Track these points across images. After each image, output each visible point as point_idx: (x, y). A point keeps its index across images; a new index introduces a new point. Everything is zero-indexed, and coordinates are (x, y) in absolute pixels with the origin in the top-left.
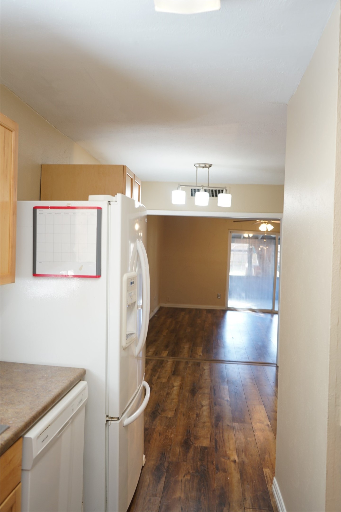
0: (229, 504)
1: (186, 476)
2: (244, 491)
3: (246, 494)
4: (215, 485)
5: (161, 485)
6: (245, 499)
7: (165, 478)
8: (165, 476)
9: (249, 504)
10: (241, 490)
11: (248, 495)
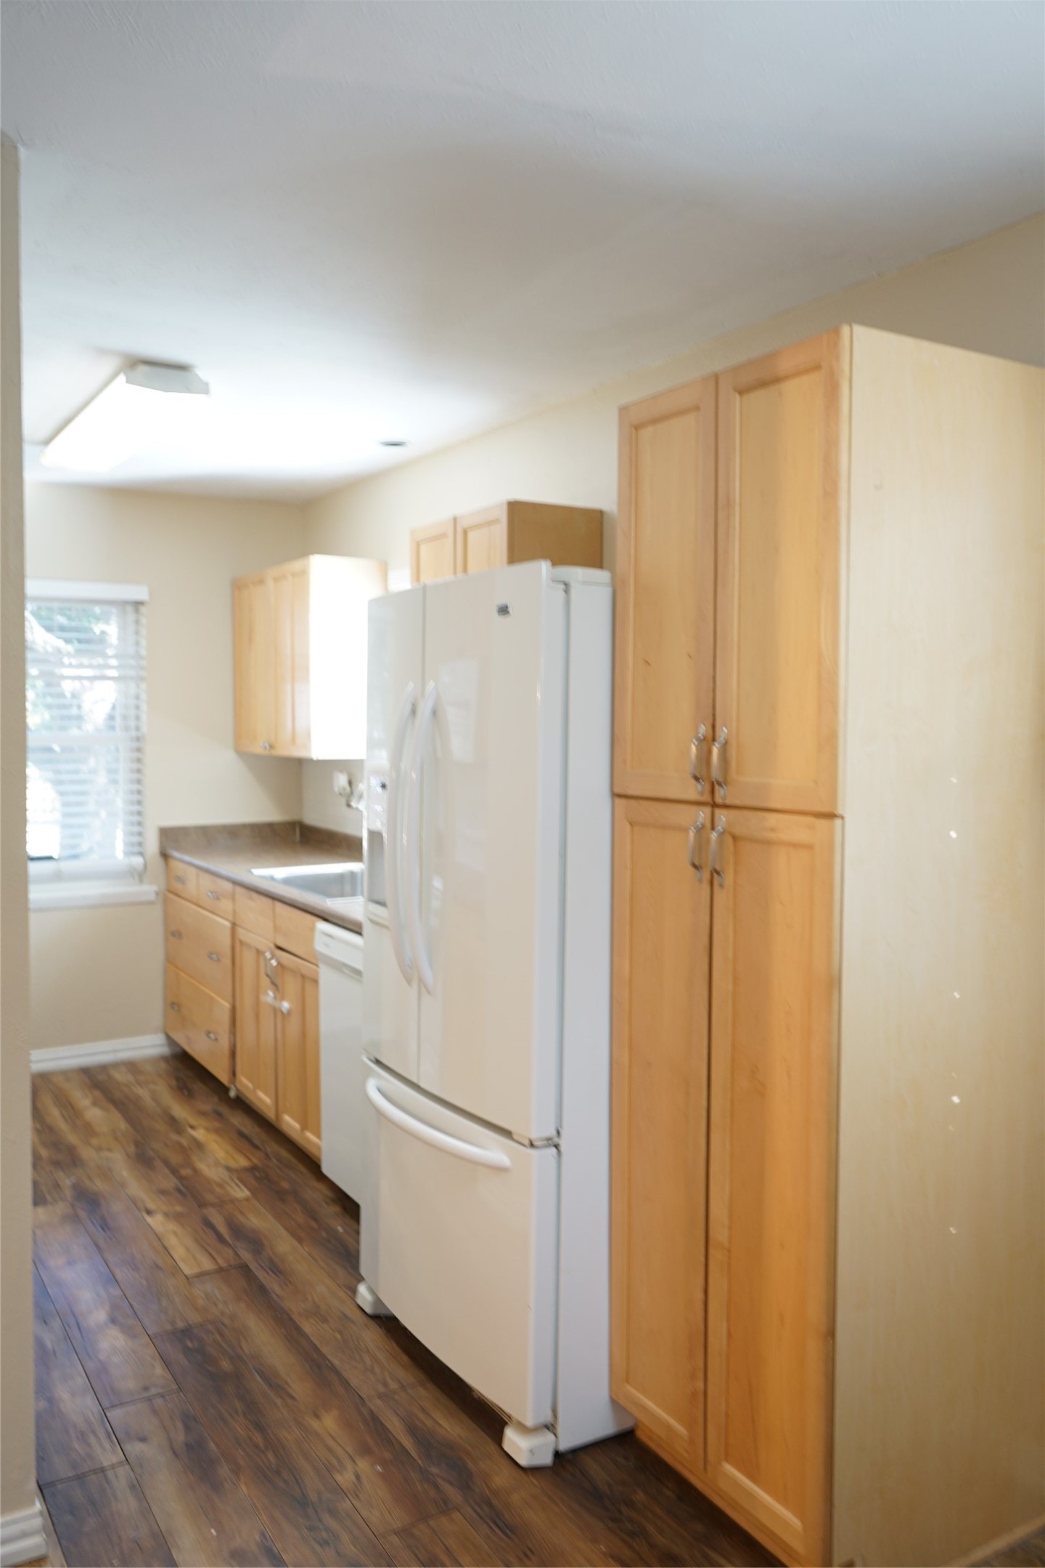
0: (174, 1453)
1: (354, 1478)
2: (146, 1510)
3: (134, 1504)
4: (244, 1488)
5: (395, 1426)
6: (132, 1487)
7: (407, 1448)
8: (414, 1454)
9: (116, 1477)
10: (154, 1508)
11: (126, 1504)
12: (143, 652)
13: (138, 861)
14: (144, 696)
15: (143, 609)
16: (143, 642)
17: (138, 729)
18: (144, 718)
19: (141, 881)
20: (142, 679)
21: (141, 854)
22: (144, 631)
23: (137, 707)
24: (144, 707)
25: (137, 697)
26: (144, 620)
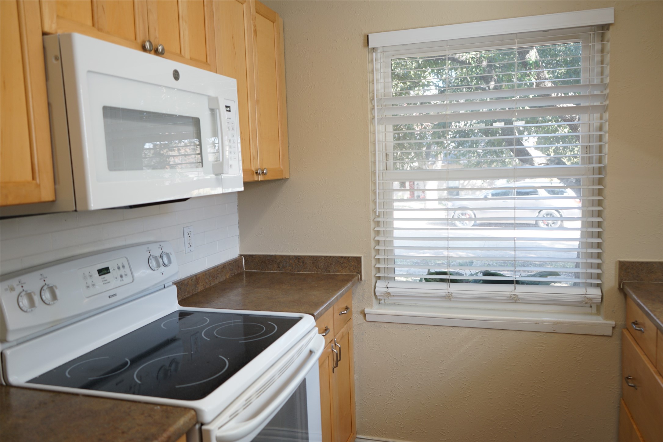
12: (607, 81)
13: (595, 292)
14: (606, 127)
15: (609, 34)
16: (607, 71)
17: (600, 161)
18: (606, 149)
19: (598, 312)
20: (605, 108)
21: (598, 285)
22: (608, 59)
23: (600, 138)
24: (606, 138)
25: (601, 128)
26: (608, 46)
